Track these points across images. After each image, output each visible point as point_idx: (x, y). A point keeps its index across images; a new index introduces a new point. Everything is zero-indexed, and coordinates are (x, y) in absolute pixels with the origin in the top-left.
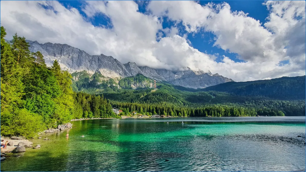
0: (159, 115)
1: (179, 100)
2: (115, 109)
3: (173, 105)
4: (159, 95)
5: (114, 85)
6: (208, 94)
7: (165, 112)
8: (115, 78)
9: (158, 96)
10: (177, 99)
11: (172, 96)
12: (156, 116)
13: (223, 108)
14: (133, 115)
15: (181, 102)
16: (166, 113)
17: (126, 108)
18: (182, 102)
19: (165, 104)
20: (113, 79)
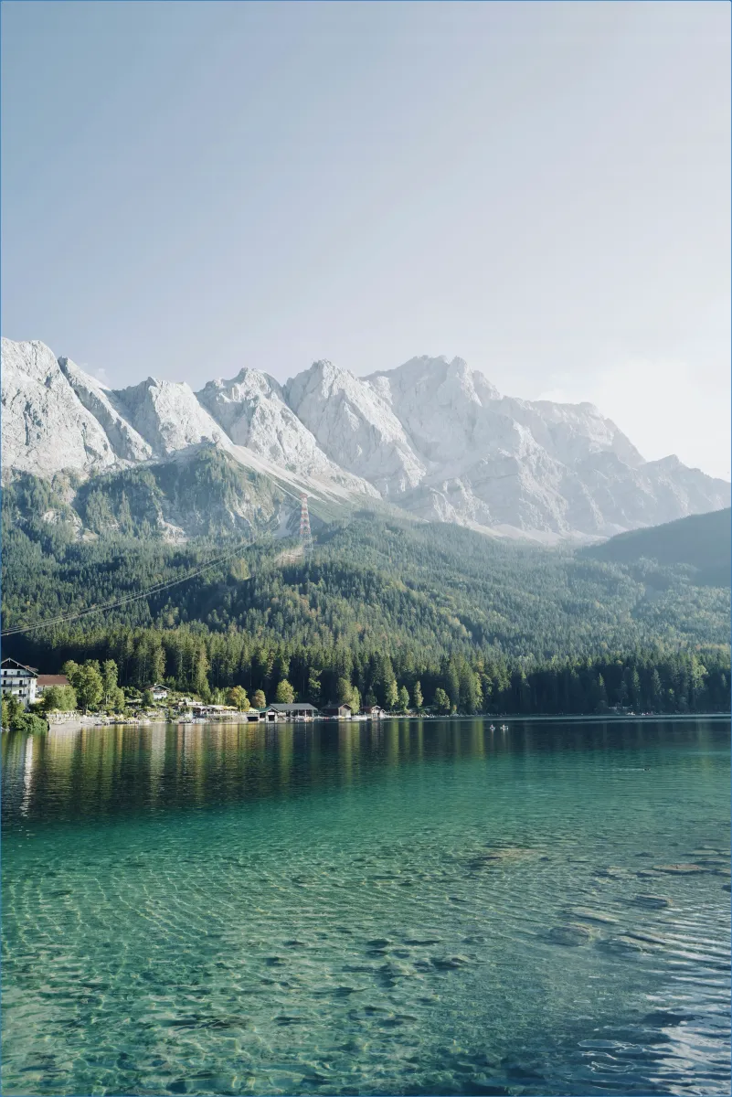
0: (308, 706)
1: (443, 611)
2: (13, 666)
3: (409, 640)
4: (326, 579)
5: (49, 516)
6: (621, 576)
7: (347, 683)
8: (60, 476)
9: (322, 583)
10: (438, 604)
11: (403, 588)
12: (295, 713)
13: (695, 661)
14: (143, 705)
15: (456, 622)
16: (353, 695)
17: (101, 663)
18: (465, 620)
19: (361, 638)
20: (41, 481)
